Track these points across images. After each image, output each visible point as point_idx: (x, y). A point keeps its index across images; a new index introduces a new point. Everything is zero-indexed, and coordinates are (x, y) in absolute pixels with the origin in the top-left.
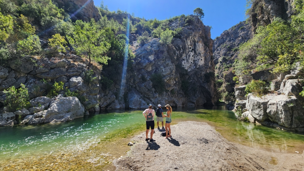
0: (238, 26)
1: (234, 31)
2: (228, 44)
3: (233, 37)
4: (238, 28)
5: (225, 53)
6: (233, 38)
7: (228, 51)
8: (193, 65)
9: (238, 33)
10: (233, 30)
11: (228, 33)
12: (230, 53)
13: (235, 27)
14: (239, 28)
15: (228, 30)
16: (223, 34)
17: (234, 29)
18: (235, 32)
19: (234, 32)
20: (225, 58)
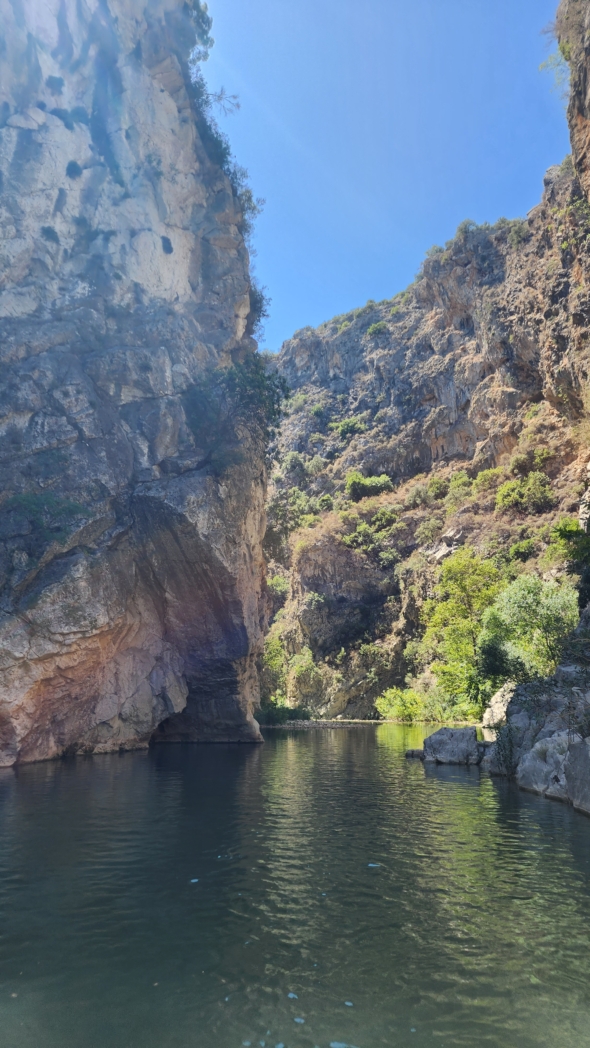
0: (359, 316)
1: (345, 338)
2: (316, 397)
3: (336, 366)
4: (360, 324)
5: (301, 438)
6: (338, 371)
7: (315, 432)
8: (69, 267)
9: (362, 351)
10: (340, 332)
11: (317, 344)
12: (322, 442)
13: (350, 318)
14: (364, 327)
15: (317, 332)
16: (295, 342)
17: (343, 328)
18: (349, 345)
19: (345, 344)
20: (301, 465)
